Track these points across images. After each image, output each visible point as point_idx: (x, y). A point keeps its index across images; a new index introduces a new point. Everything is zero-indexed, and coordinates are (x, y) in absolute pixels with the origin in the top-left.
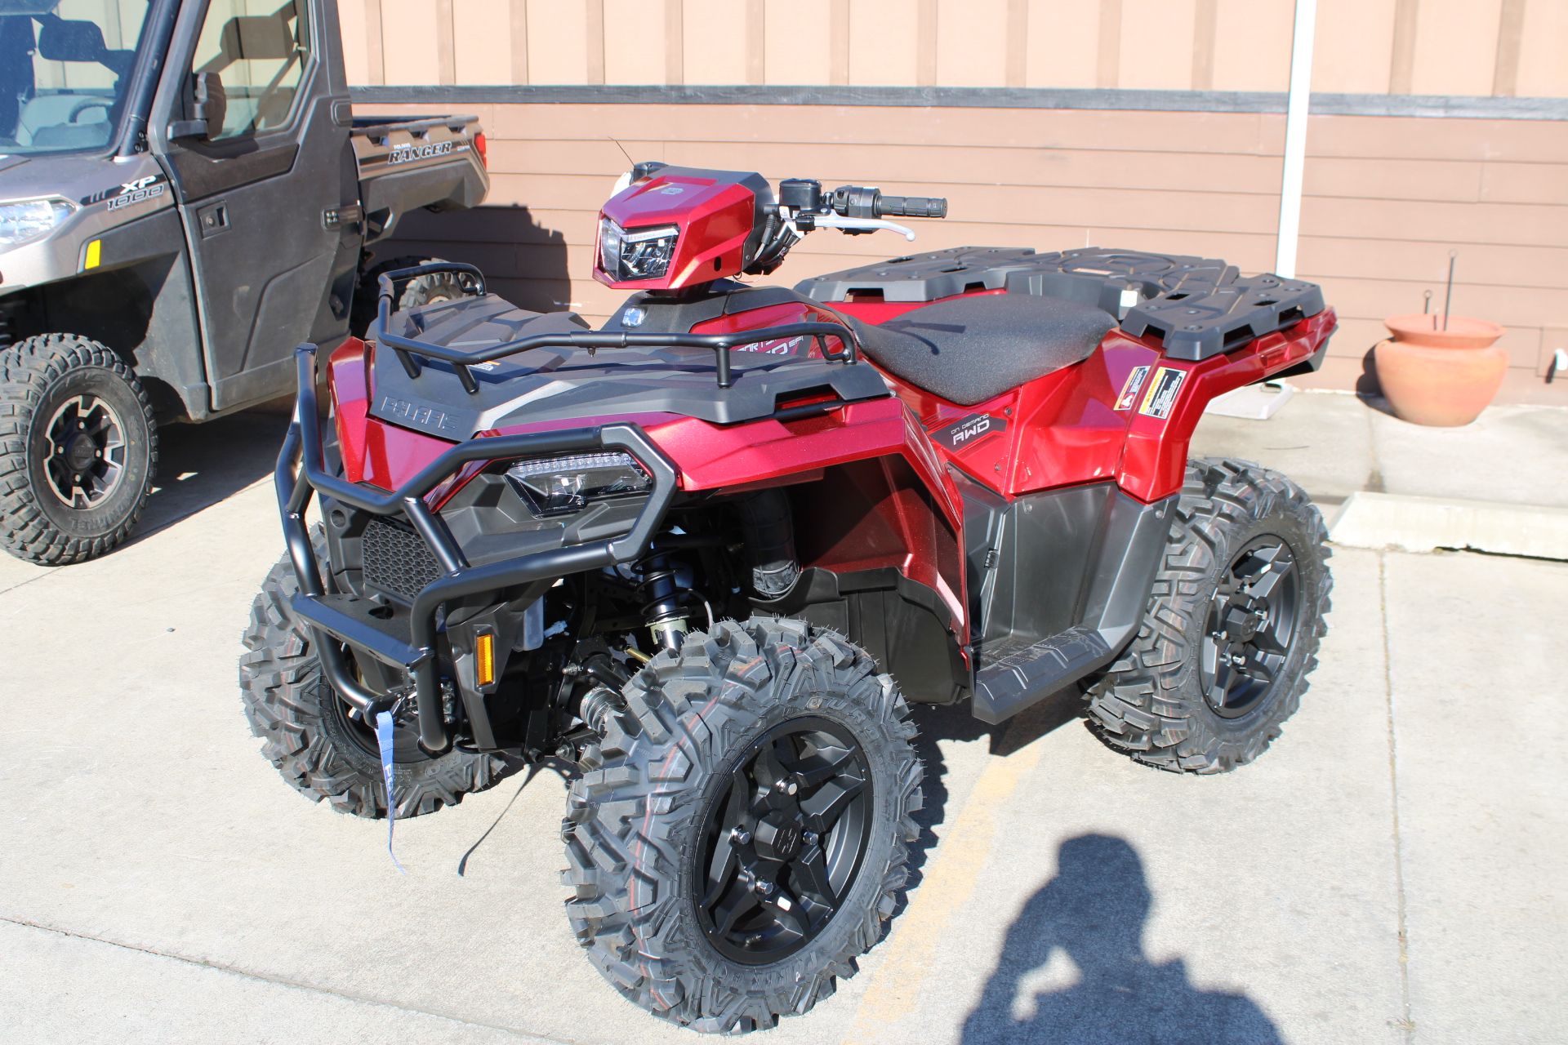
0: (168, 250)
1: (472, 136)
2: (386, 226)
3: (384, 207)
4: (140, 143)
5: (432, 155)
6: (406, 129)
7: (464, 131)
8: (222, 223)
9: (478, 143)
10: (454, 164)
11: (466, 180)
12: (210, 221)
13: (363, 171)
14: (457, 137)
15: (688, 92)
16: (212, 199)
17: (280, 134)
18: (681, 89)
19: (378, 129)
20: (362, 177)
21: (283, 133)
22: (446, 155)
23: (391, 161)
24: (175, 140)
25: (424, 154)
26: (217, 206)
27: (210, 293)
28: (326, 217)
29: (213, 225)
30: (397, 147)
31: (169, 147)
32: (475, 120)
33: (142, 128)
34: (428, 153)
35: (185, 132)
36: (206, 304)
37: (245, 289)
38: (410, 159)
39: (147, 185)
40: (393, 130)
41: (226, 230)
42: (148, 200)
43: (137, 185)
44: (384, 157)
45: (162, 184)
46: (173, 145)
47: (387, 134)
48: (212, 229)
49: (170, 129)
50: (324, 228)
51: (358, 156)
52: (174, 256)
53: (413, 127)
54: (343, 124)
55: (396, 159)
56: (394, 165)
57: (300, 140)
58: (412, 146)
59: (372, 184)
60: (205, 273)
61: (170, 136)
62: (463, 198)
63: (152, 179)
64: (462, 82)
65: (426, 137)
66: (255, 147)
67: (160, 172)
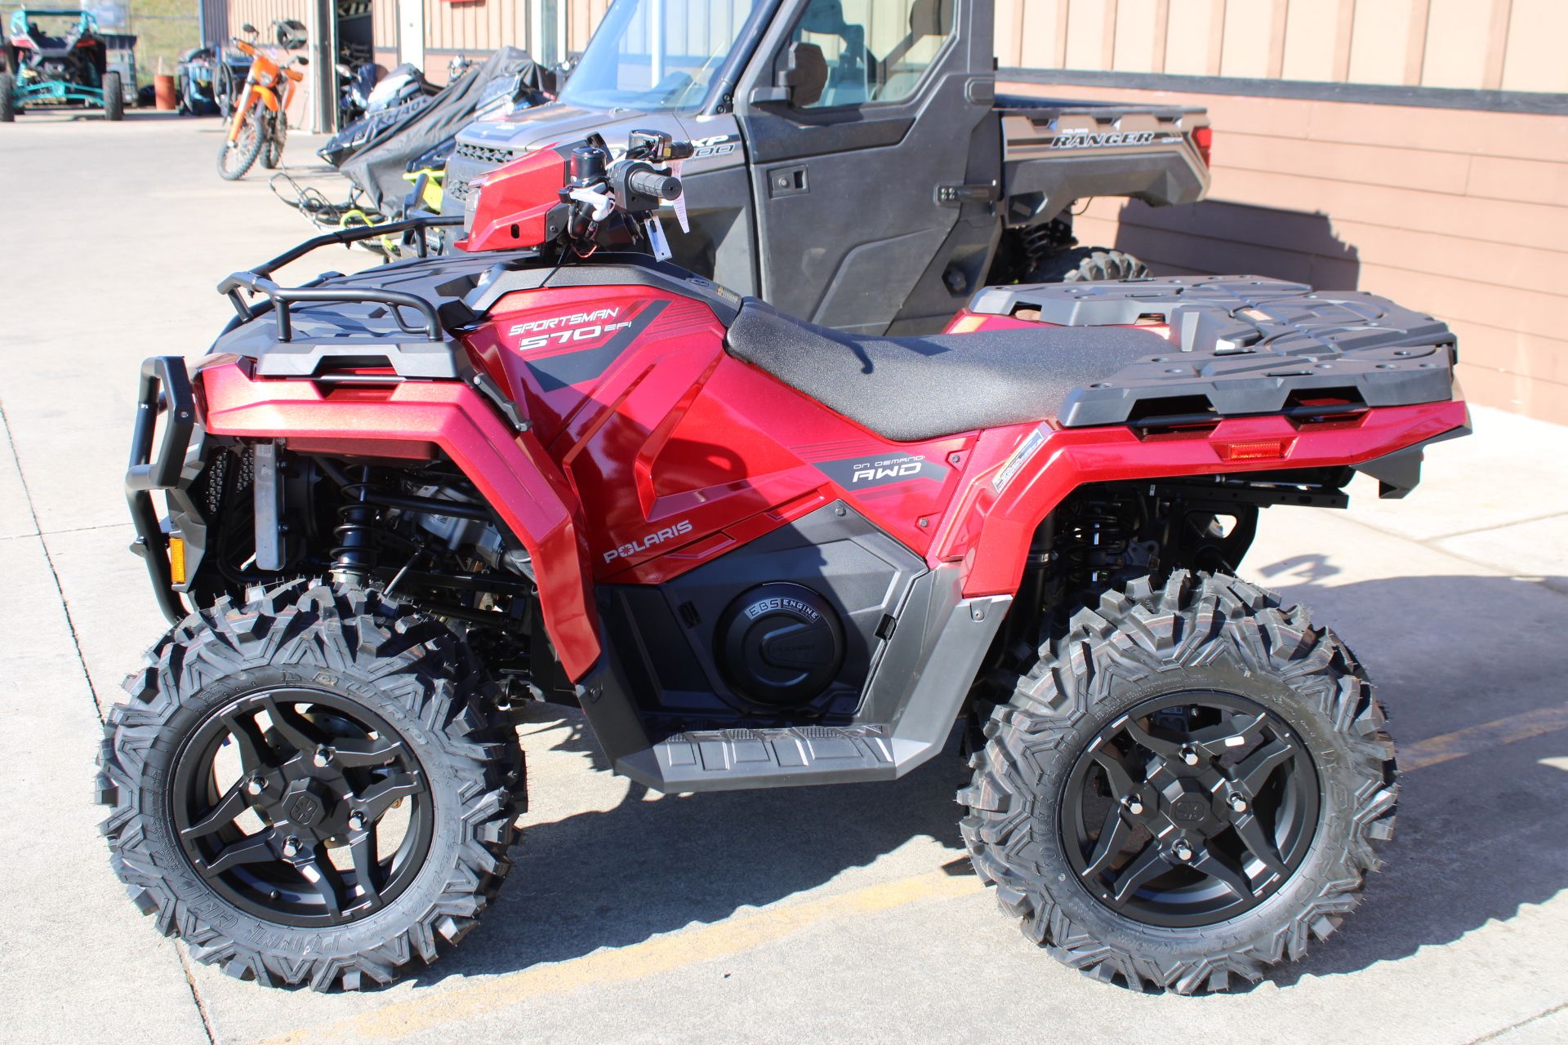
0: (729, 203)
1: (1190, 129)
2: (1039, 210)
3: (1035, 190)
4: (726, 105)
5: (1120, 143)
6: (1086, 114)
7: (1179, 123)
8: (799, 184)
9: (1200, 139)
10: (1153, 156)
11: (1169, 175)
12: (782, 182)
13: (1010, 152)
14: (1166, 128)
15: (1504, 99)
16: (791, 162)
17: (894, 107)
18: (1496, 94)
19: (1043, 113)
20: (1008, 157)
21: (899, 106)
22: (1142, 145)
23: (1056, 144)
24: (756, 104)
25: (1107, 141)
26: (796, 169)
27: (776, 250)
28: (940, 193)
29: (788, 186)
30: (1067, 132)
31: (749, 110)
32: (1203, 112)
33: (730, 93)
34: (1115, 142)
35: (765, 98)
36: (767, 260)
37: (820, 251)
38: (1085, 145)
39: (716, 143)
40: (1064, 114)
41: (803, 193)
42: (713, 157)
43: (705, 143)
44: (1048, 141)
45: (733, 144)
46: (754, 108)
47: (1057, 117)
48: (785, 190)
49: (753, 93)
50: (937, 203)
51: (1007, 137)
52: (737, 211)
53: (1097, 113)
54: (978, 102)
55: (1064, 143)
56: (1058, 149)
57: (919, 115)
58: (1090, 132)
59: (1020, 169)
60: (770, 230)
61: (752, 100)
62: (1165, 192)
63: (725, 138)
64: (1289, 75)
65: (1118, 125)
66: (861, 117)
67: (736, 132)
